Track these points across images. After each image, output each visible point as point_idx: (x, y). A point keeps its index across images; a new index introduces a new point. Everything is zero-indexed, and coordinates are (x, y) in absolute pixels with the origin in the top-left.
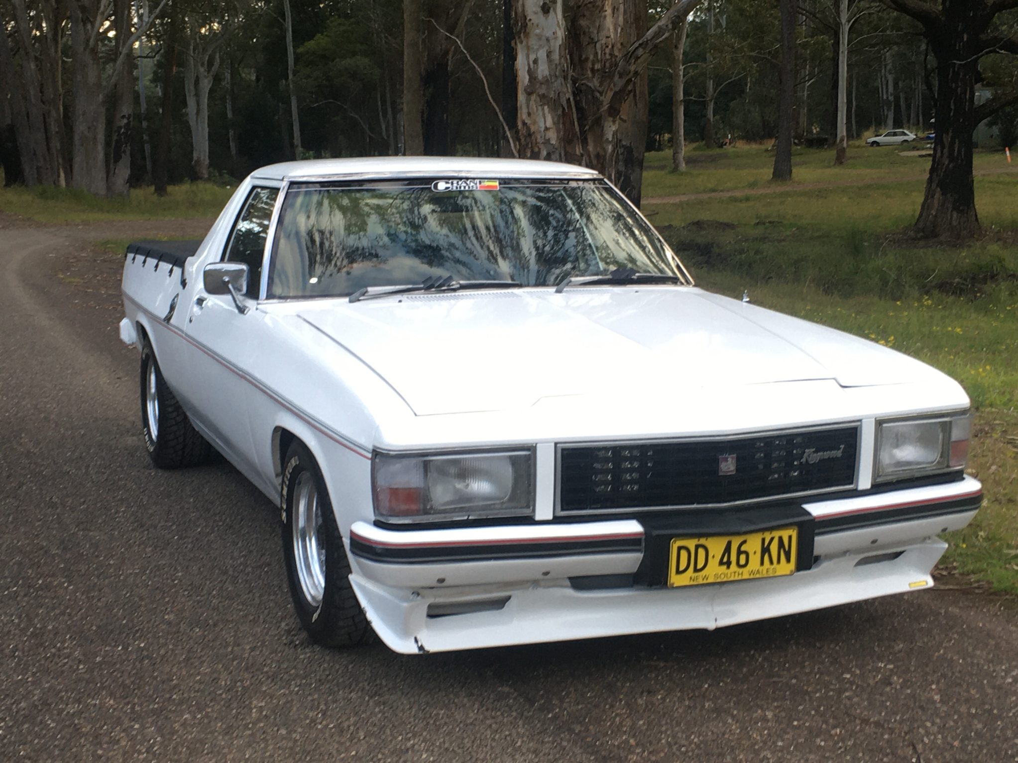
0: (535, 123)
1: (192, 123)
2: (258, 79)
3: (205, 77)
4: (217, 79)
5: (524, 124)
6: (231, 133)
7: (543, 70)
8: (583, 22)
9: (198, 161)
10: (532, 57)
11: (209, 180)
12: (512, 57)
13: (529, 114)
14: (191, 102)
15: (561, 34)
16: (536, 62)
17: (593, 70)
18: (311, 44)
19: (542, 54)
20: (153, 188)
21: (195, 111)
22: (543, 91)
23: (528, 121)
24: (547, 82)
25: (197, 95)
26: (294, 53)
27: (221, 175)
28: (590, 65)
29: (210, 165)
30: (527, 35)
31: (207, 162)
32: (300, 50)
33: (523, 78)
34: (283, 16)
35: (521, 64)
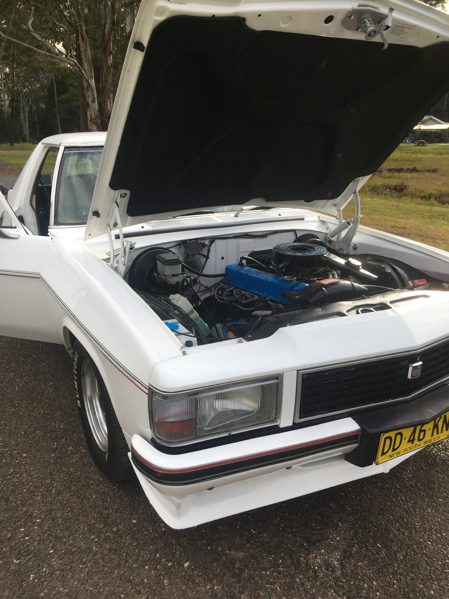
0: (92, 128)
1: (23, 122)
2: (46, 107)
3: (26, 106)
4: (31, 107)
5: (90, 129)
6: (37, 126)
7: (93, 116)
8: (103, 105)
9: (25, 135)
10: (91, 113)
11: (29, 142)
12: (86, 113)
13: (91, 126)
14: (22, 114)
15: (97, 107)
16: (91, 114)
17: (106, 116)
18: (63, 96)
19: (93, 112)
20: (9, 144)
21: (23, 118)
22: (93, 121)
23: (91, 128)
24: (94, 119)
25: (24, 113)
26: (57, 99)
27: (33, 140)
28: (105, 115)
29: (29, 137)
30: (89, 108)
31: (28, 136)
32: (59, 98)
33: (89, 118)
34: (53, 86)
35: (88, 114)
